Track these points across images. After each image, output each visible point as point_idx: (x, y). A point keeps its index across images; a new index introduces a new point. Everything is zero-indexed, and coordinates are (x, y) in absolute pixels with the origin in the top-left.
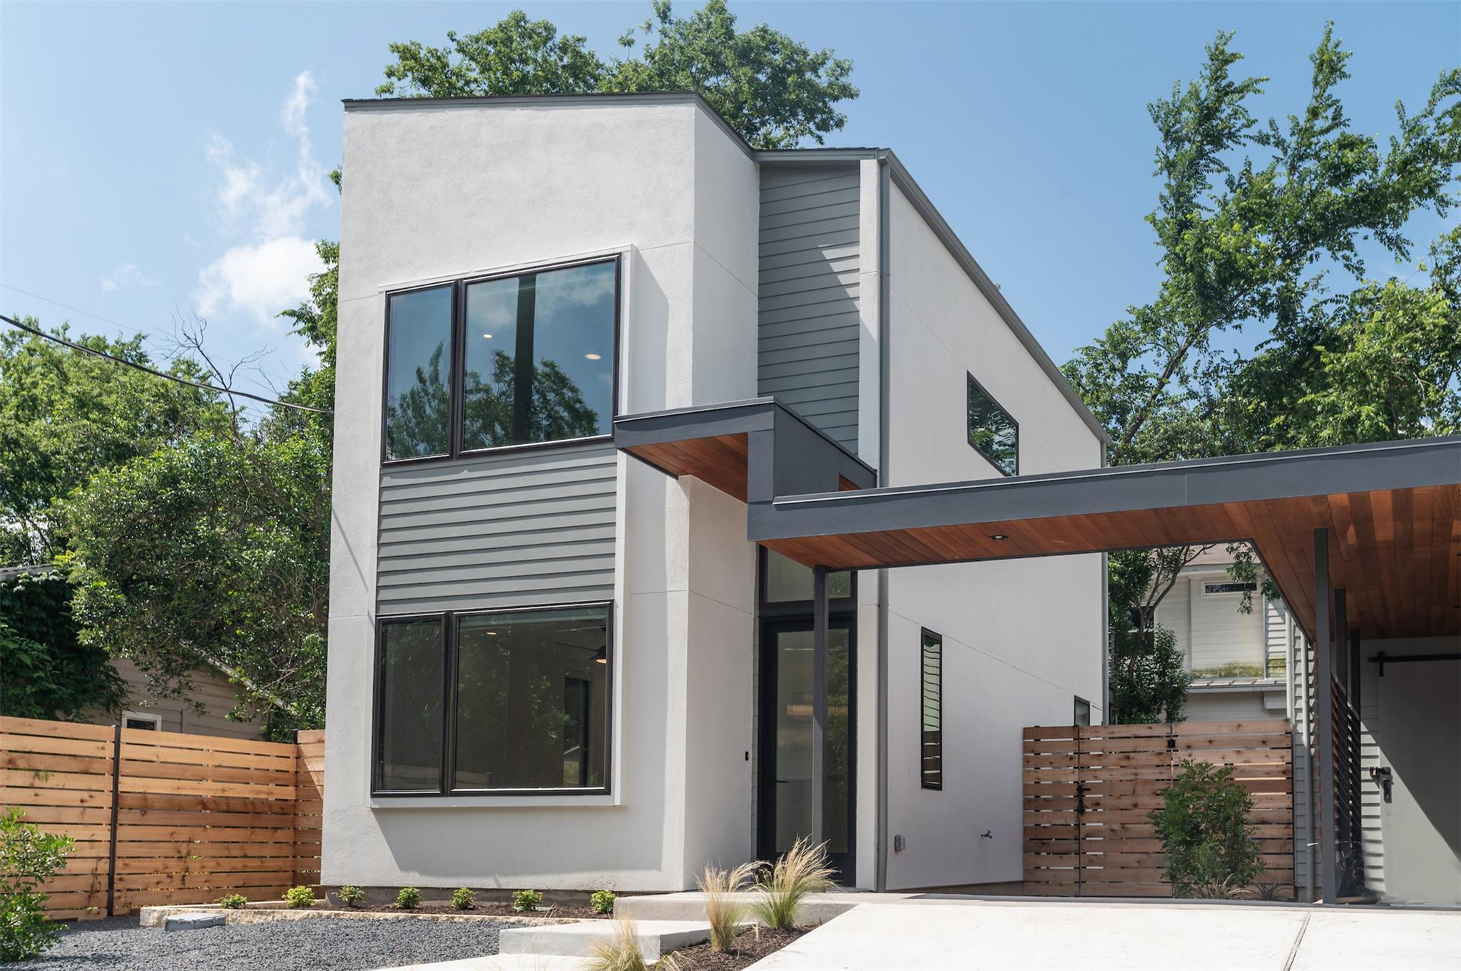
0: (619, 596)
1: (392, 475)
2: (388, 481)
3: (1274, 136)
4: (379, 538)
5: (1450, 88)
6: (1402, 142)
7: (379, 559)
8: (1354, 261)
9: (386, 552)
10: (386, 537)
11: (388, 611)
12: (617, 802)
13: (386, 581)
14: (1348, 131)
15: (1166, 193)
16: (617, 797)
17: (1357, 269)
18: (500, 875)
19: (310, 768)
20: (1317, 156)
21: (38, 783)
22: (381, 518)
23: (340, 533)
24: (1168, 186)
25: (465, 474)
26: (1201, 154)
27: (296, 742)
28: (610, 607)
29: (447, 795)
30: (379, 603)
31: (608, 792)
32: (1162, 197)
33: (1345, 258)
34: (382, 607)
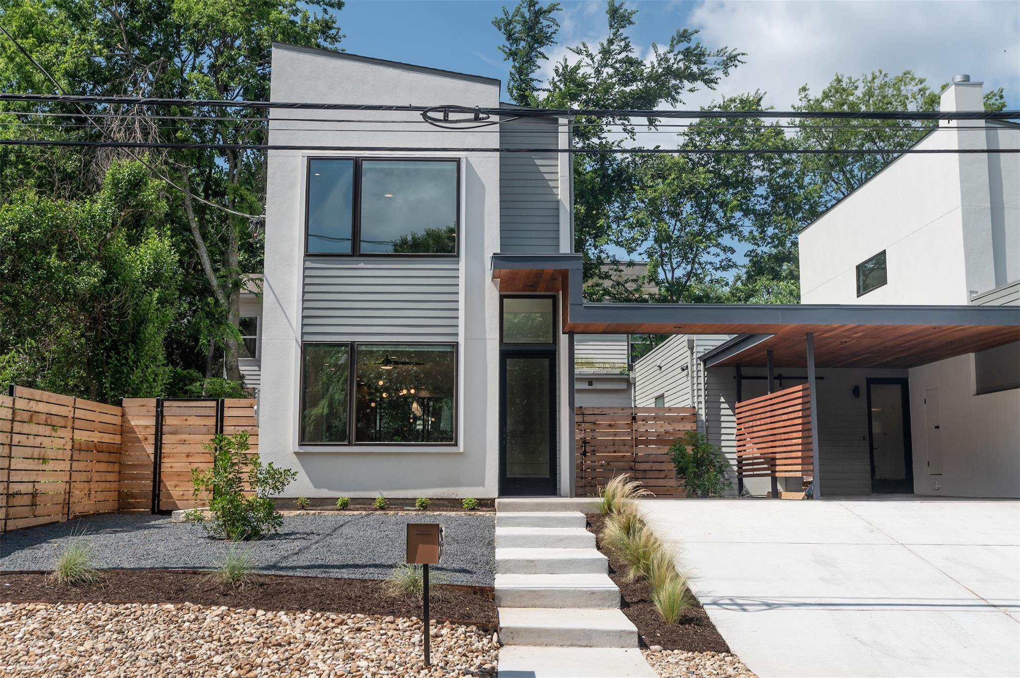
0: (461, 340)
1: (312, 261)
2: (308, 264)
3: (586, 51)
4: (303, 297)
5: (682, 39)
6: (656, 64)
7: (303, 309)
8: (629, 128)
9: (307, 305)
10: (307, 296)
11: (308, 338)
12: (462, 450)
13: (306, 321)
14: (630, 54)
15: (513, 71)
16: (461, 448)
17: (631, 132)
18: (383, 490)
19: (133, 423)
20: (612, 66)
21: (54, 434)
22: (304, 285)
23: (270, 290)
24: (514, 67)
25: (362, 265)
26: (532, 49)
27: (121, 406)
28: (456, 345)
29: (352, 445)
30: (303, 334)
31: (456, 445)
32: (511, 73)
33: (623, 124)
34: (305, 336)
